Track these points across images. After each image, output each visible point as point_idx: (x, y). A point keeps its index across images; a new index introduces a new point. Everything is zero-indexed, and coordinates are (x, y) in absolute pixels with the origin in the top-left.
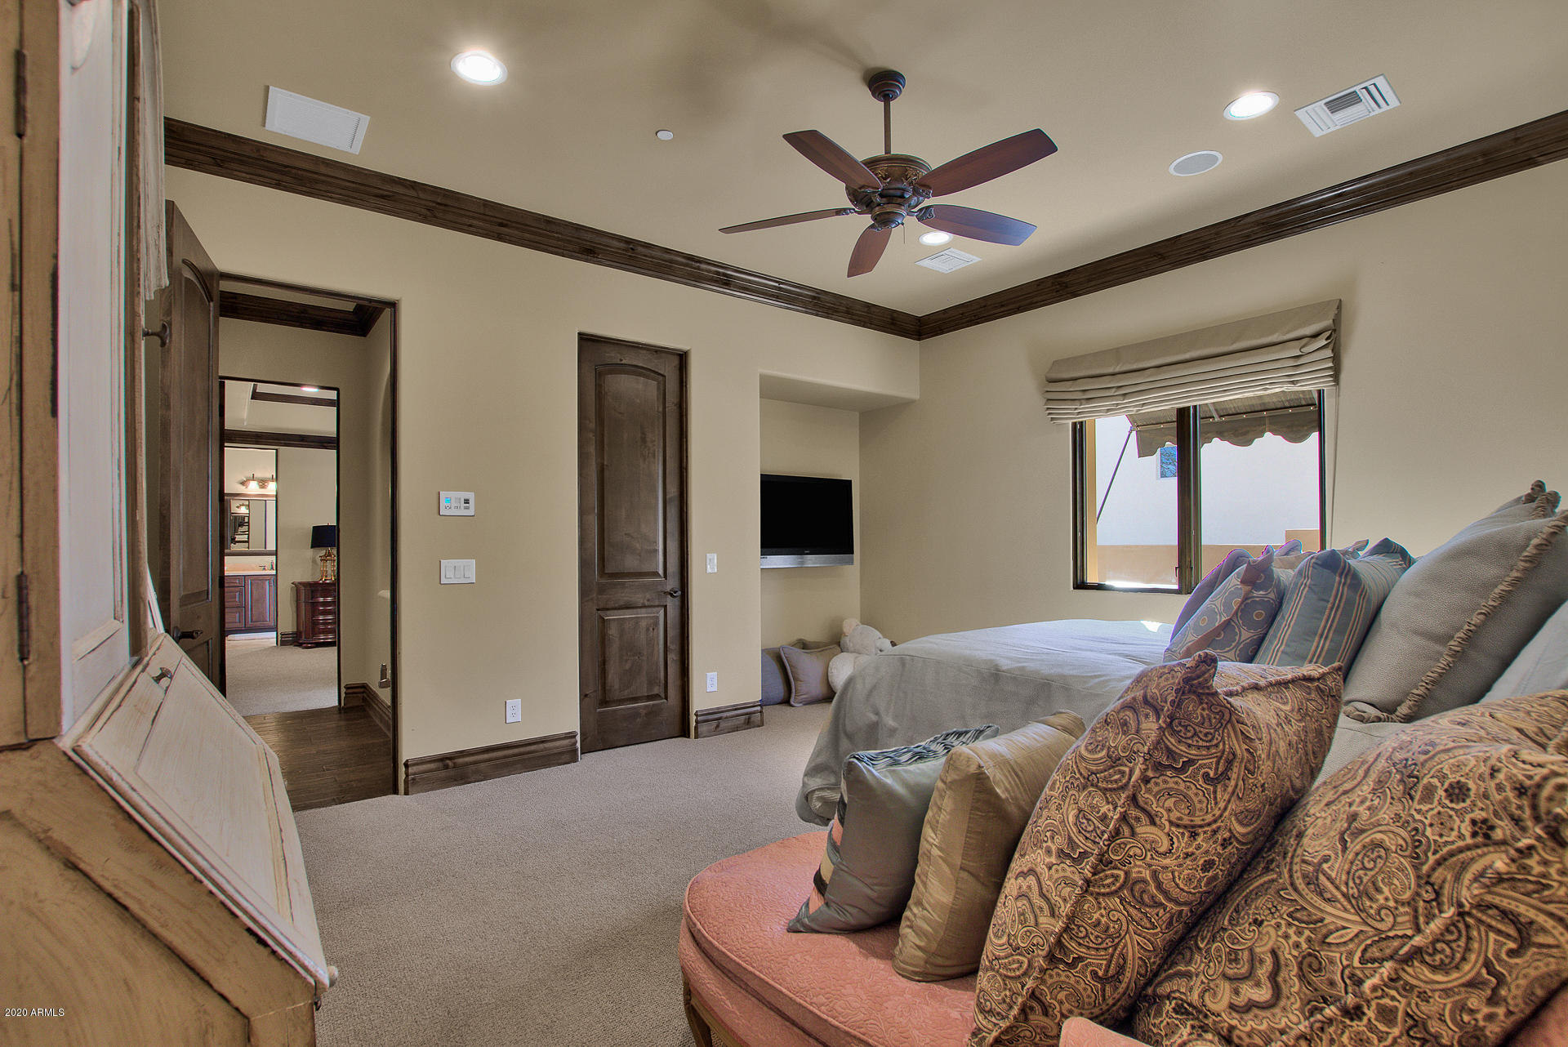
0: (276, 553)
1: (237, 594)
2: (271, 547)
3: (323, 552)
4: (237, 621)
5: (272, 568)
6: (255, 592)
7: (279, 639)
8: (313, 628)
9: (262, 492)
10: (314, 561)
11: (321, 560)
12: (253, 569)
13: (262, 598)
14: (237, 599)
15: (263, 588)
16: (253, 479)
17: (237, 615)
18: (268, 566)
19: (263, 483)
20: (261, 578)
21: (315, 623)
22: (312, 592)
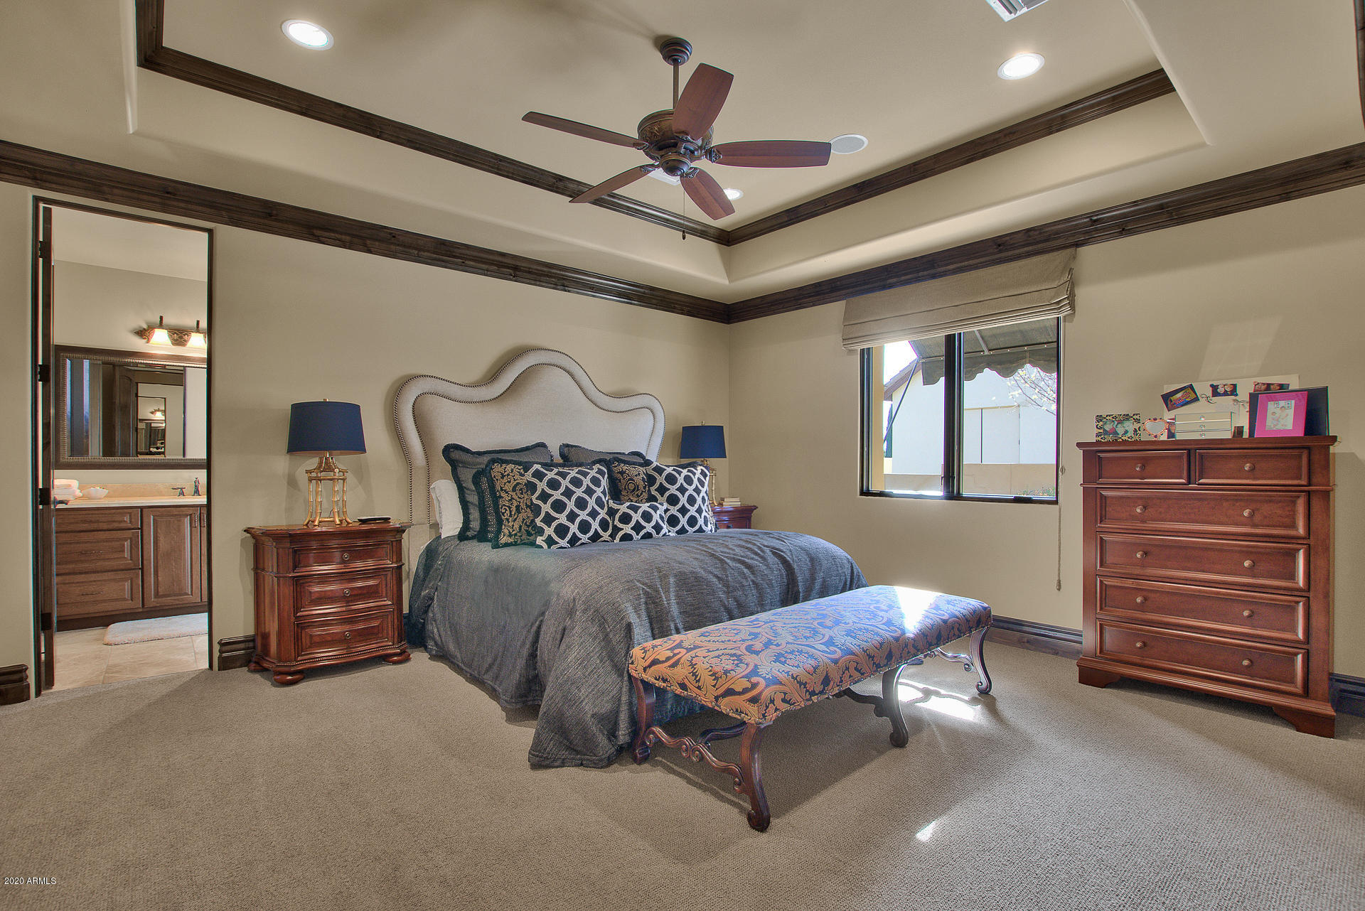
0: (208, 465)
1: (127, 544)
2: (197, 451)
3: (312, 462)
4: (127, 595)
5: (197, 492)
6: (162, 539)
7: (216, 654)
8: (298, 638)
9: (178, 351)
10: (292, 482)
11: (310, 480)
12: (161, 494)
13: (177, 551)
14: (127, 554)
15: (179, 530)
16: (161, 325)
17: (127, 585)
18: (189, 488)
19: (179, 335)
20: (175, 511)
21: (302, 625)
22: (295, 552)
